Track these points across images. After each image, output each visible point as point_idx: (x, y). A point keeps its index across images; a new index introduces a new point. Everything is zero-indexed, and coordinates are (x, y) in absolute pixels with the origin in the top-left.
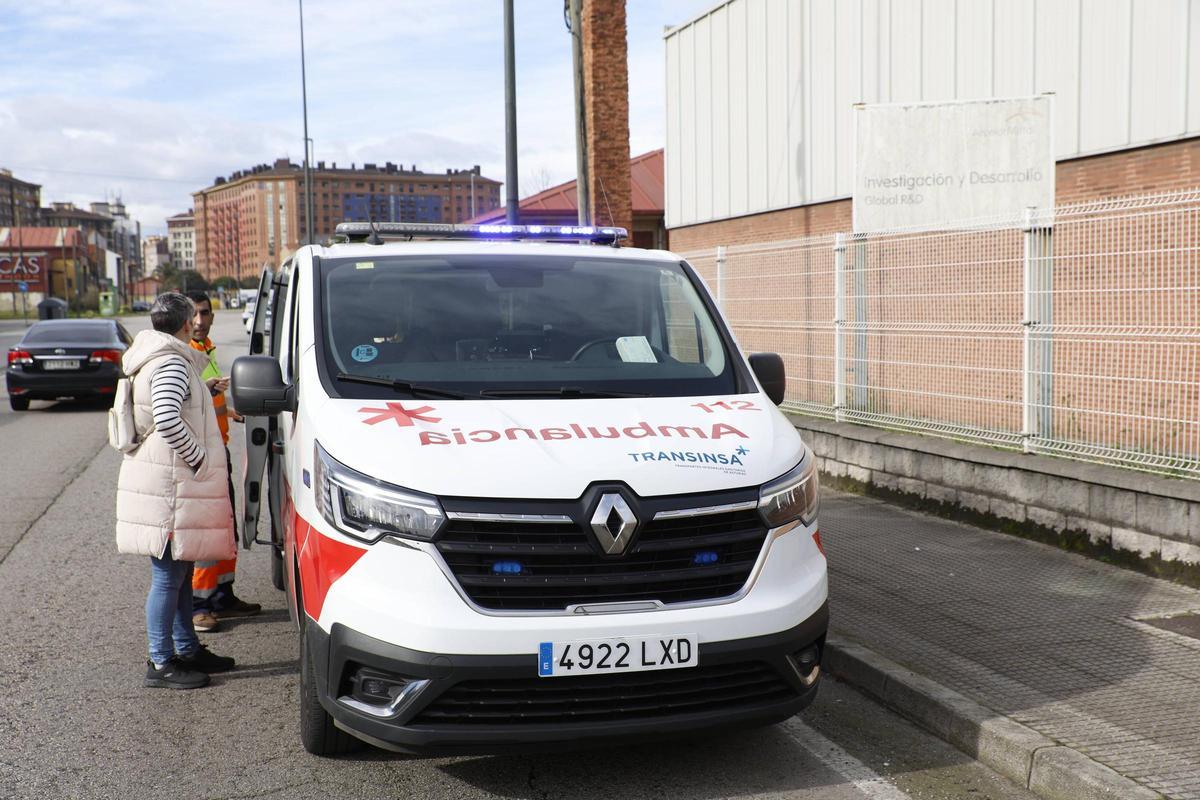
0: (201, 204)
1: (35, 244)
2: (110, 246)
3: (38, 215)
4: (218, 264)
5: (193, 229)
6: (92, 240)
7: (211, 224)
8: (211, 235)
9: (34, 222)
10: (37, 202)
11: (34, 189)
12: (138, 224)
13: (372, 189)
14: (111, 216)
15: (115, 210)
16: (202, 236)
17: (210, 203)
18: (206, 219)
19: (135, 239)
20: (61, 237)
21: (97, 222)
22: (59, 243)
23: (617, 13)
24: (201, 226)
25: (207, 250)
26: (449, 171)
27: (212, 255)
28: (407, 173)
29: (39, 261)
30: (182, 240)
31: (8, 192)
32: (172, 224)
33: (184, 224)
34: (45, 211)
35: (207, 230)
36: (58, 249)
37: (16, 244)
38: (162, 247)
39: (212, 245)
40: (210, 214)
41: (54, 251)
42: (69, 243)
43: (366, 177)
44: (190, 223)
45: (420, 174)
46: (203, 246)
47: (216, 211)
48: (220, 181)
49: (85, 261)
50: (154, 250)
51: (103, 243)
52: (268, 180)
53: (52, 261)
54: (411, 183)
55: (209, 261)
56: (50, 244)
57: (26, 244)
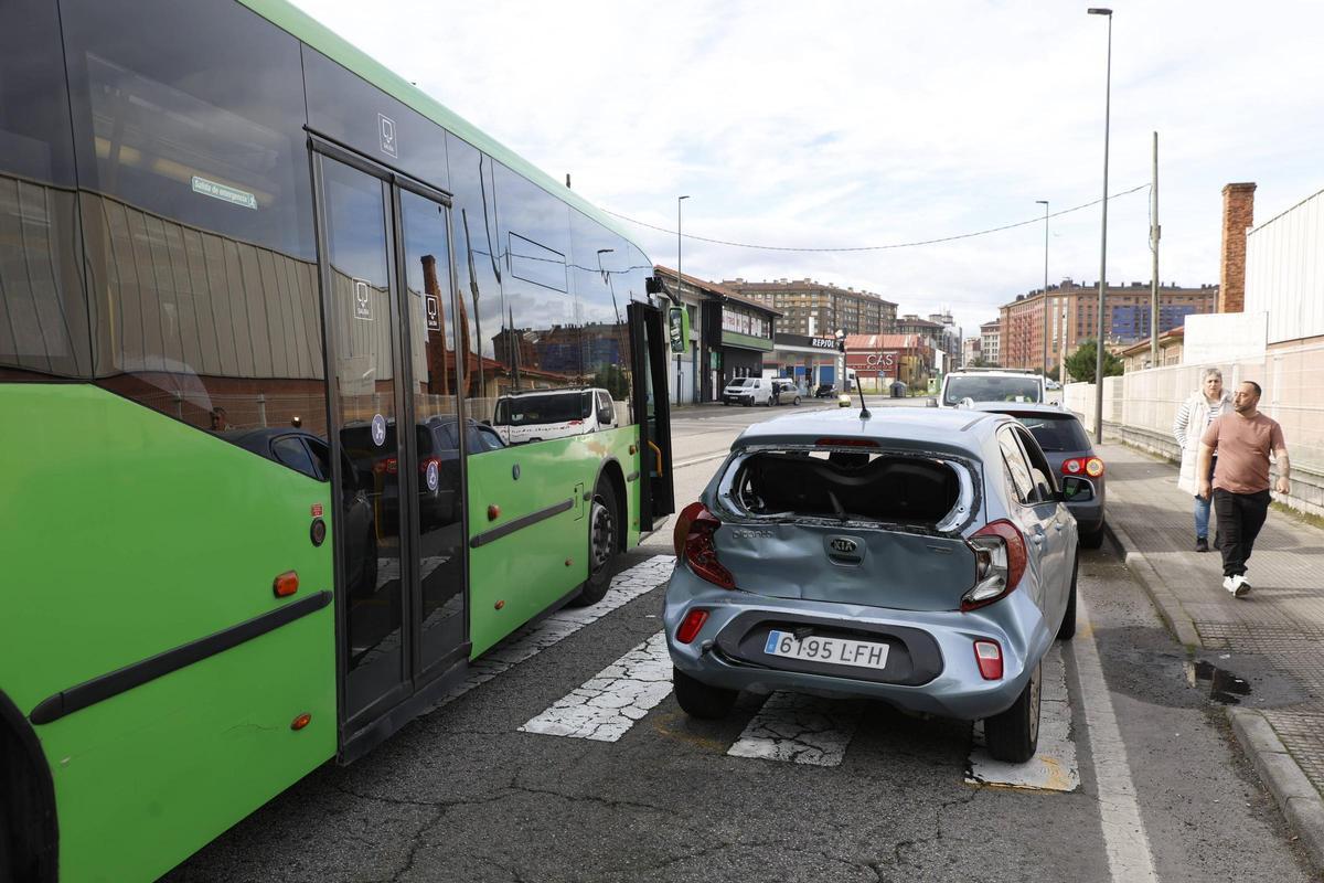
0: (1005, 315)
1: (891, 346)
2: (940, 346)
3: (895, 324)
4: (1015, 359)
5: (998, 333)
6: (927, 343)
7: (1011, 330)
8: (1011, 337)
9: (891, 331)
10: (895, 316)
11: (894, 306)
12: (961, 329)
13: (1137, 301)
14: (942, 324)
15: (946, 320)
16: (1005, 338)
17: (1012, 314)
18: (1008, 326)
19: (958, 340)
20: (907, 340)
21: (932, 329)
22: (906, 346)
23: (1247, 208)
24: (1005, 330)
25: (1008, 349)
26: (1204, 286)
27: (1011, 352)
28: (1167, 288)
29: (893, 357)
30: (991, 341)
31: (877, 310)
32: (984, 329)
33: (992, 329)
34: (900, 321)
35: (1008, 334)
36: (906, 349)
37: (880, 346)
38: (976, 345)
39: (1011, 345)
40: (1012, 322)
41: (902, 350)
42: (911, 346)
43: (1132, 292)
44: (997, 329)
45: (1178, 288)
46: (1005, 345)
47: (1015, 320)
48: (1020, 298)
49: (921, 357)
50: (971, 348)
51: (934, 344)
52: (1055, 296)
53: (900, 357)
54: (1170, 296)
55: (1008, 356)
56: (901, 346)
57: (885, 346)
